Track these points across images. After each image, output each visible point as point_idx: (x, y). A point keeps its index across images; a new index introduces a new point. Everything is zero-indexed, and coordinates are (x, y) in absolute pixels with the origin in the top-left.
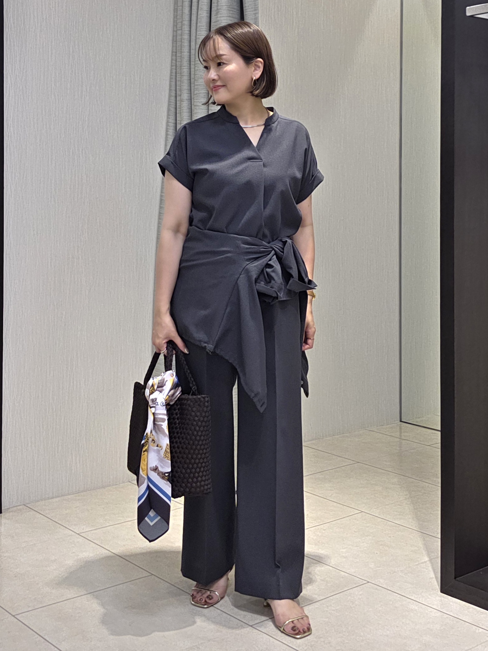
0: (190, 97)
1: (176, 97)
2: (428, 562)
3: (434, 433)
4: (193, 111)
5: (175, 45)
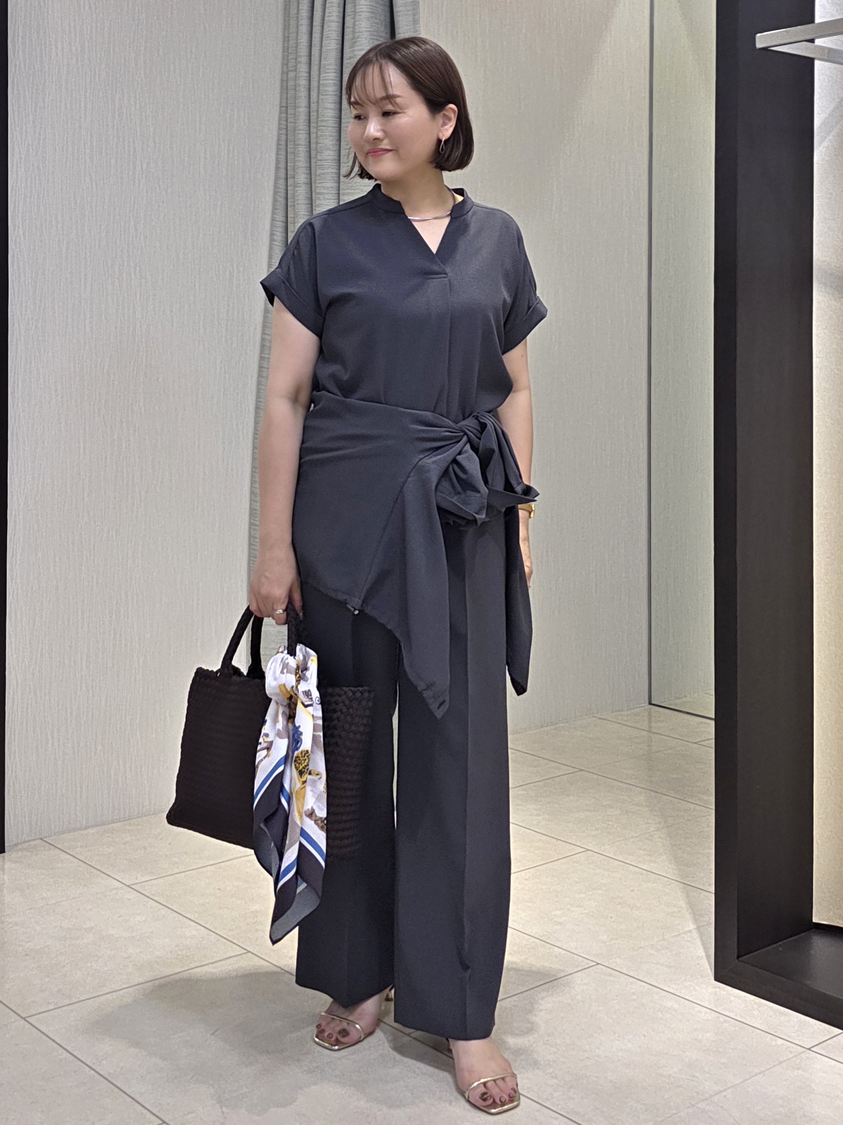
0: (309, 180)
1: (287, 179)
2: (694, 932)
3: (705, 723)
4: (314, 202)
5: (285, 96)
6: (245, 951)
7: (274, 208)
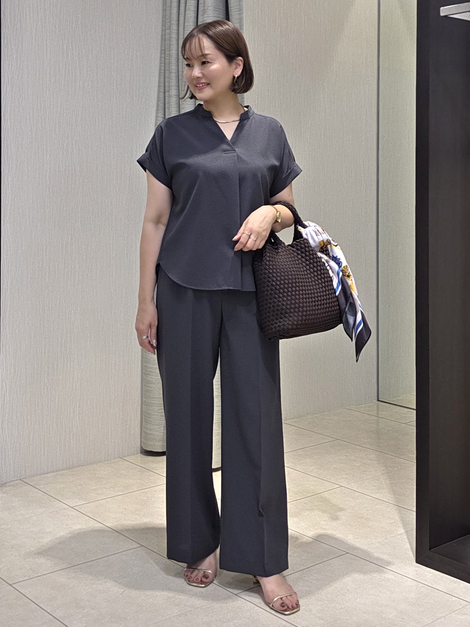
0: (178, 93)
1: (164, 93)
2: (404, 534)
3: (410, 412)
4: (181, 106)
5: (163, 43)
6: (141, 546)
7: (157, 110)
